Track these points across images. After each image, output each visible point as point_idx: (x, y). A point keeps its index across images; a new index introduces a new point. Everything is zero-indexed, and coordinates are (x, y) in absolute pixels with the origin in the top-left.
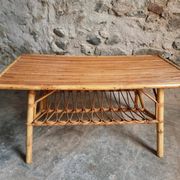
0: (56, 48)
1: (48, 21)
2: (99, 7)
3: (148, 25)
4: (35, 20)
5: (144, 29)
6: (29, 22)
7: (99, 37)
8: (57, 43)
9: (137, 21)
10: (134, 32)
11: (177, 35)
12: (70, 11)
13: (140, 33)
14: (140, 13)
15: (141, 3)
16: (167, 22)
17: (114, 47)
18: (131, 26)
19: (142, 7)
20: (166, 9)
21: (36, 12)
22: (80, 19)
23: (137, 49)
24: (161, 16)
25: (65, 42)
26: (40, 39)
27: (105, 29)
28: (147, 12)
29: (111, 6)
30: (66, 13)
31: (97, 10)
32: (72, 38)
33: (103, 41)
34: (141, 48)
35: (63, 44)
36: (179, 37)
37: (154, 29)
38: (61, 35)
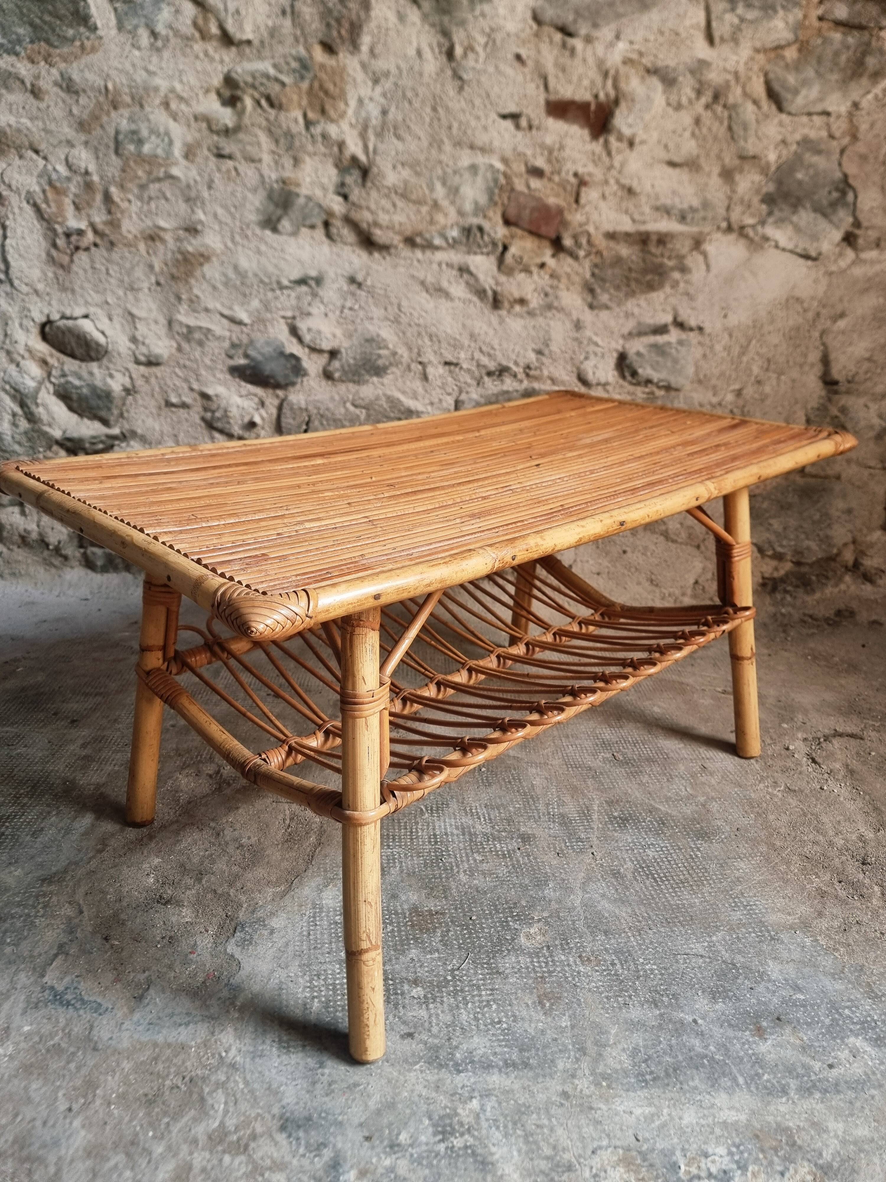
0: (62, 420)
1: (6, 280)
2: (281, 205)
3: (512, 287)
5: (496, 303)
7: (293, 347)
8: (64, 395)
9: (463, 270)
10: (455, 317)
11: (630, 325)
13: (483, 320)
14: (471, 236)
15: (473, 193)
16: (585, 269)
17: (372, 388)
18: (440, 291)
19: (478, 210)
20: (576, 218)
22: (188, 265)
23: (474, 394)
24: (557, 245)
25: (116, 387)
27: (317, 309)
28: (500, 232)
29: (337, 205)
30: (107, 238)
31: (271, 224)
32: (152, 362)
33: (312, 364)
34: (492, 386)
35: (107, 396)
36: (641, 332)
37: (535, 301)
38: (85, 349)
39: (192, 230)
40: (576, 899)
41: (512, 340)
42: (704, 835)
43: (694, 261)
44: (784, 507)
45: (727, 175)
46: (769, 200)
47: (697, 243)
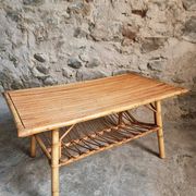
0: (37, 73)
1: (28, 46)
2: (78, 32)
3: (124, 49)
4: (14, 46)
5: (121, 52)
6: (8, 48)
7: (79, 60)
8: (38, 68)
9: (114, 45)
10: (112, 55)
12: (50, 37)
13: (118, 56)
14: (116, 38)
15: (116, 29)
16: (140, 45)
17: (95, 69)
18: (109, 50)
19: (117, 33)
20: (138, 34)
21: (15, 39)
22: (60, 44)
23: (116, 71)
24: (134, 40)
25: (47, 67)
26: (20, 65)
27: (84, 53)
28: (122, 37)
29: (88, 32)
30: (46, 39)
31: (76, 36)
32: (53, 63)
33: (83, 64)
34: (120, 69)
35: (44, 69)
36: (153, 59)
37: (129, 52)
38: (41, 60)
39: (61, 37)
40: (109, 186)
41: (124, 60)
42: (143, 176)
43: (165, 43)
44: (186, 99)
45: (173, 25)
46: (183, 30)
47: (166, 40)
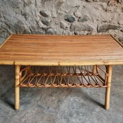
4: (25, 4)
5: (106, 11)
6: (21, 6)
9: (101, 5)
16: (122, 6)
22: (60, 4)
24: (118, 1)
25: (49, 21)
27: (78, 11)
32: (54, 18)
33: (76, 19)
34: (103, 24)
37: (112, 11)
38: (45, 15)
41: (108, 16)
